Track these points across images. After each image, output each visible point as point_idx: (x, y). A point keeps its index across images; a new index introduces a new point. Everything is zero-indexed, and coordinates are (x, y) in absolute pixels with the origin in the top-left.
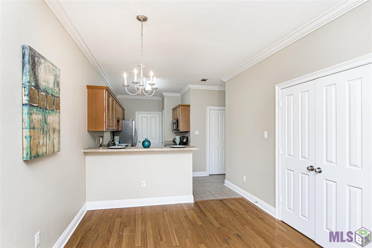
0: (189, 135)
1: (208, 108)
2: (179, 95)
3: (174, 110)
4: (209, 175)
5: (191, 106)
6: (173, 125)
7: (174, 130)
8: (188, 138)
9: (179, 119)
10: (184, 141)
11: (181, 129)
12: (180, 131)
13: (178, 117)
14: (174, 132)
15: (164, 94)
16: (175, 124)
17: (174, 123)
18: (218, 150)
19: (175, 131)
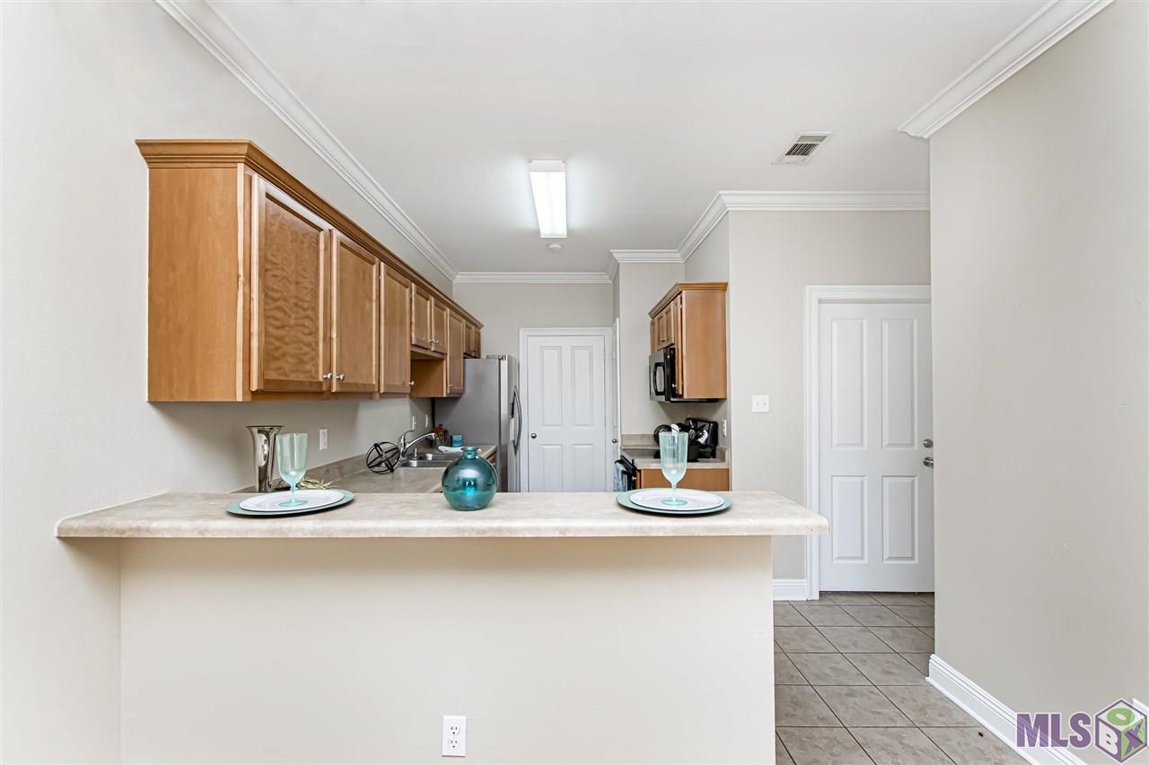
0: (726, 416)
1: (813, 293)
2: (676, 256)
3: (659, 312)
4: (821, 593)
5: (731, 288)
6: (652, 374)
7: (658, 393)
8: (716, 425)
9: (678, 347)
10: (702, 440)
11: (690, 387)
12: (682, 396)
13: (676, 337)
14: (660, 403)
15: (619, 255)
16: (660, 369)
17: (658, 365)
18: (862, 482)
19: (663, 398)
